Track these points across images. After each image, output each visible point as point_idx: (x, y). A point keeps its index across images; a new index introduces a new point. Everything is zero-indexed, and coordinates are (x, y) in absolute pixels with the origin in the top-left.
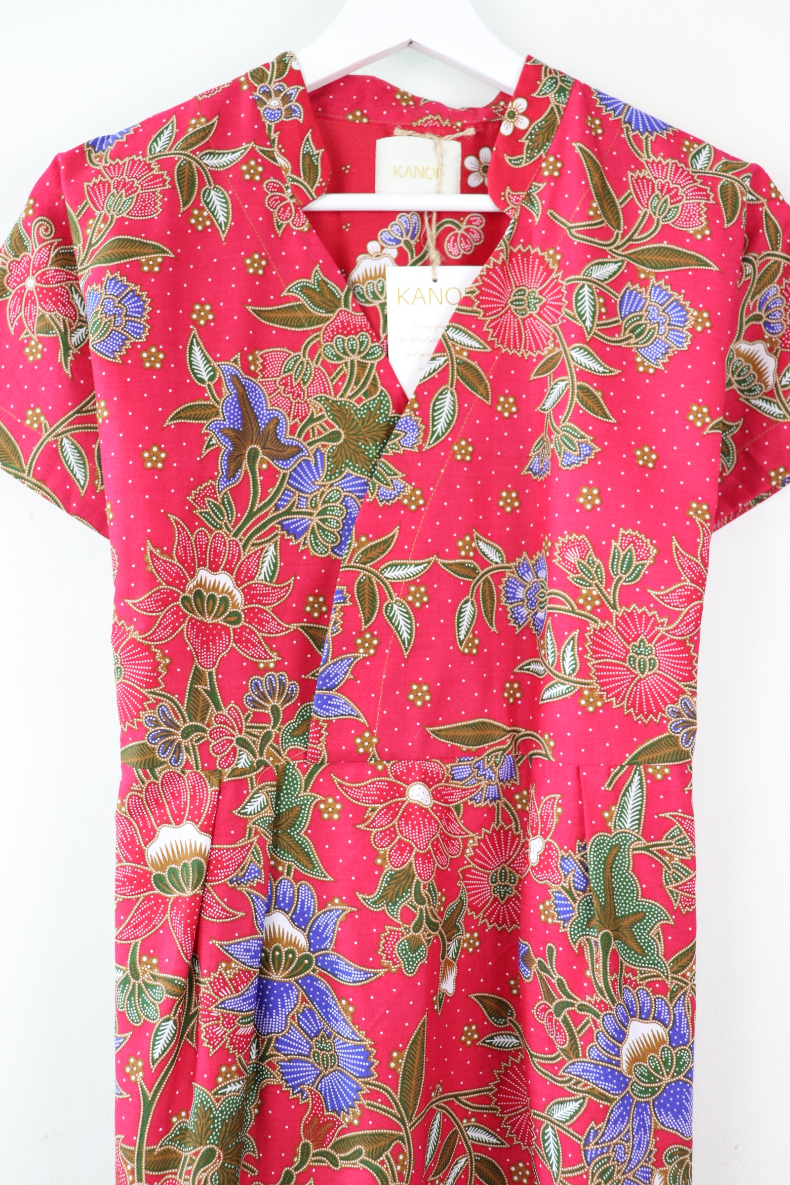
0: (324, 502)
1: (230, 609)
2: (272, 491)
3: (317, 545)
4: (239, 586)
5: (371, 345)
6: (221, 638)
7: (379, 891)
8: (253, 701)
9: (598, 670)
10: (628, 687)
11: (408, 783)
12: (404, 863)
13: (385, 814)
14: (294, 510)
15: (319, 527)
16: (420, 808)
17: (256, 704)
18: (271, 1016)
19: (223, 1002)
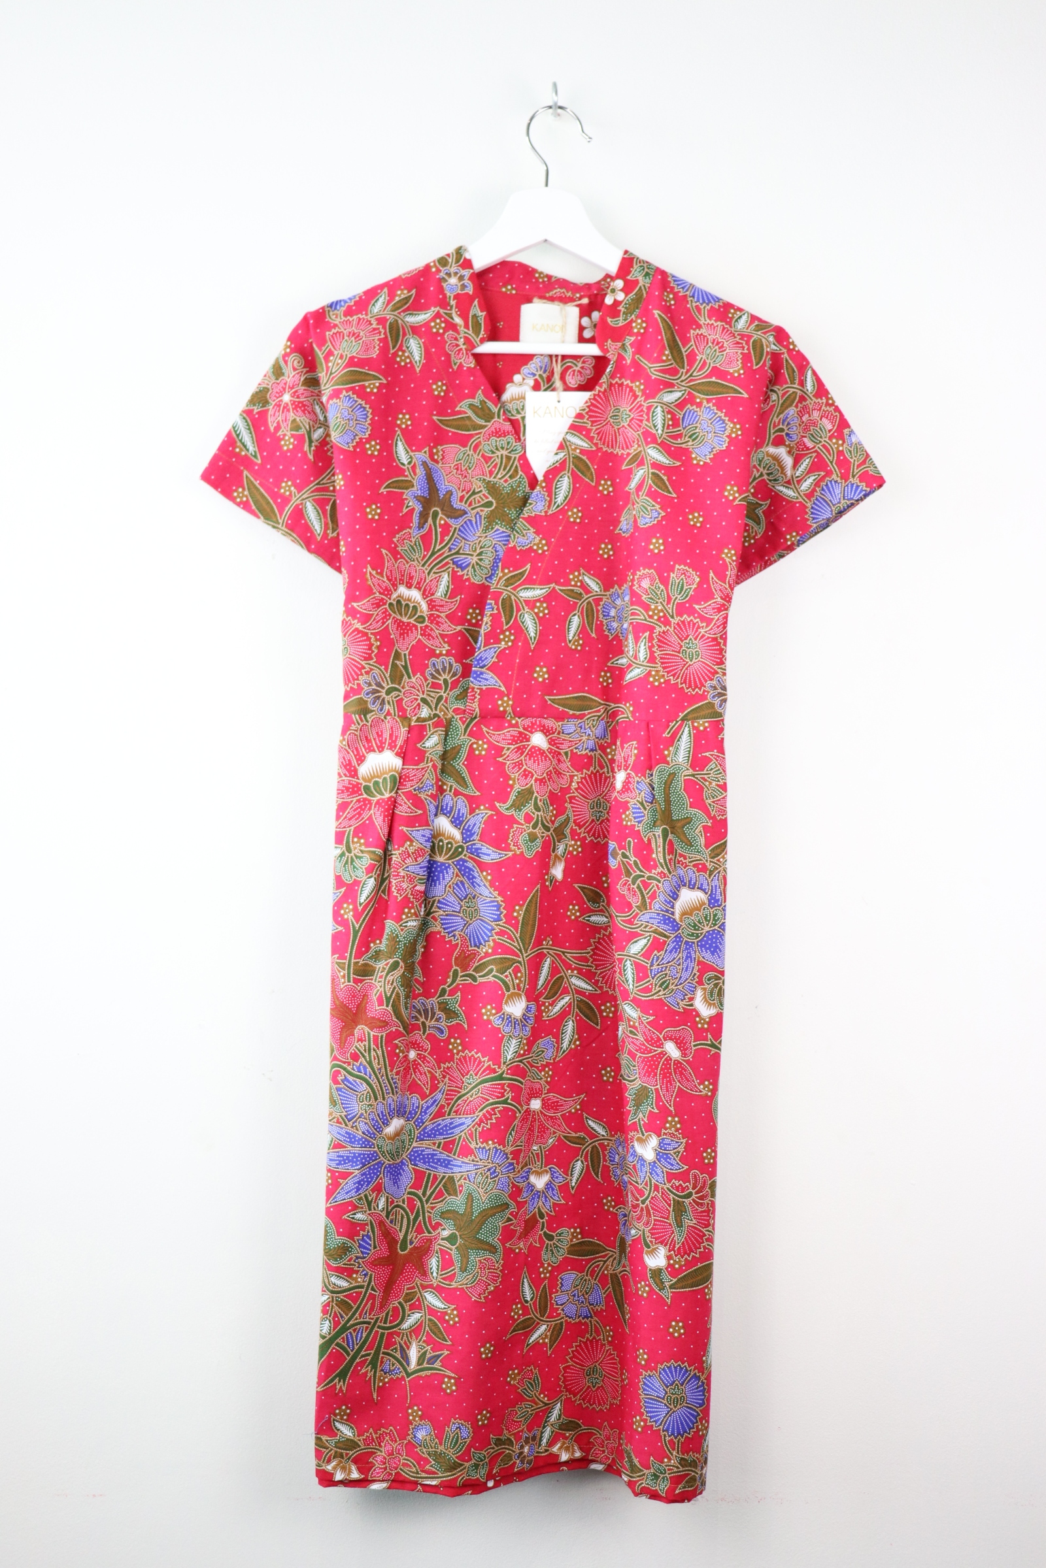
0: (481, 548)
1: (419, 614)
2: (447, 538)
3: (476, 576)
4: (425, 599)
5: (514, 444)
6: (412, 632)
7: (510, 802)
8: (432, 674)
9: (661, 658)
10: (681, 670)
11: (532, 733)
12: (527, 784)
13: (516, 752)
14: (461, 552)
15: (477, 564)
16: (540, 749)
17: (434, 677)
18: (435, 885)
19: (407, 867)
